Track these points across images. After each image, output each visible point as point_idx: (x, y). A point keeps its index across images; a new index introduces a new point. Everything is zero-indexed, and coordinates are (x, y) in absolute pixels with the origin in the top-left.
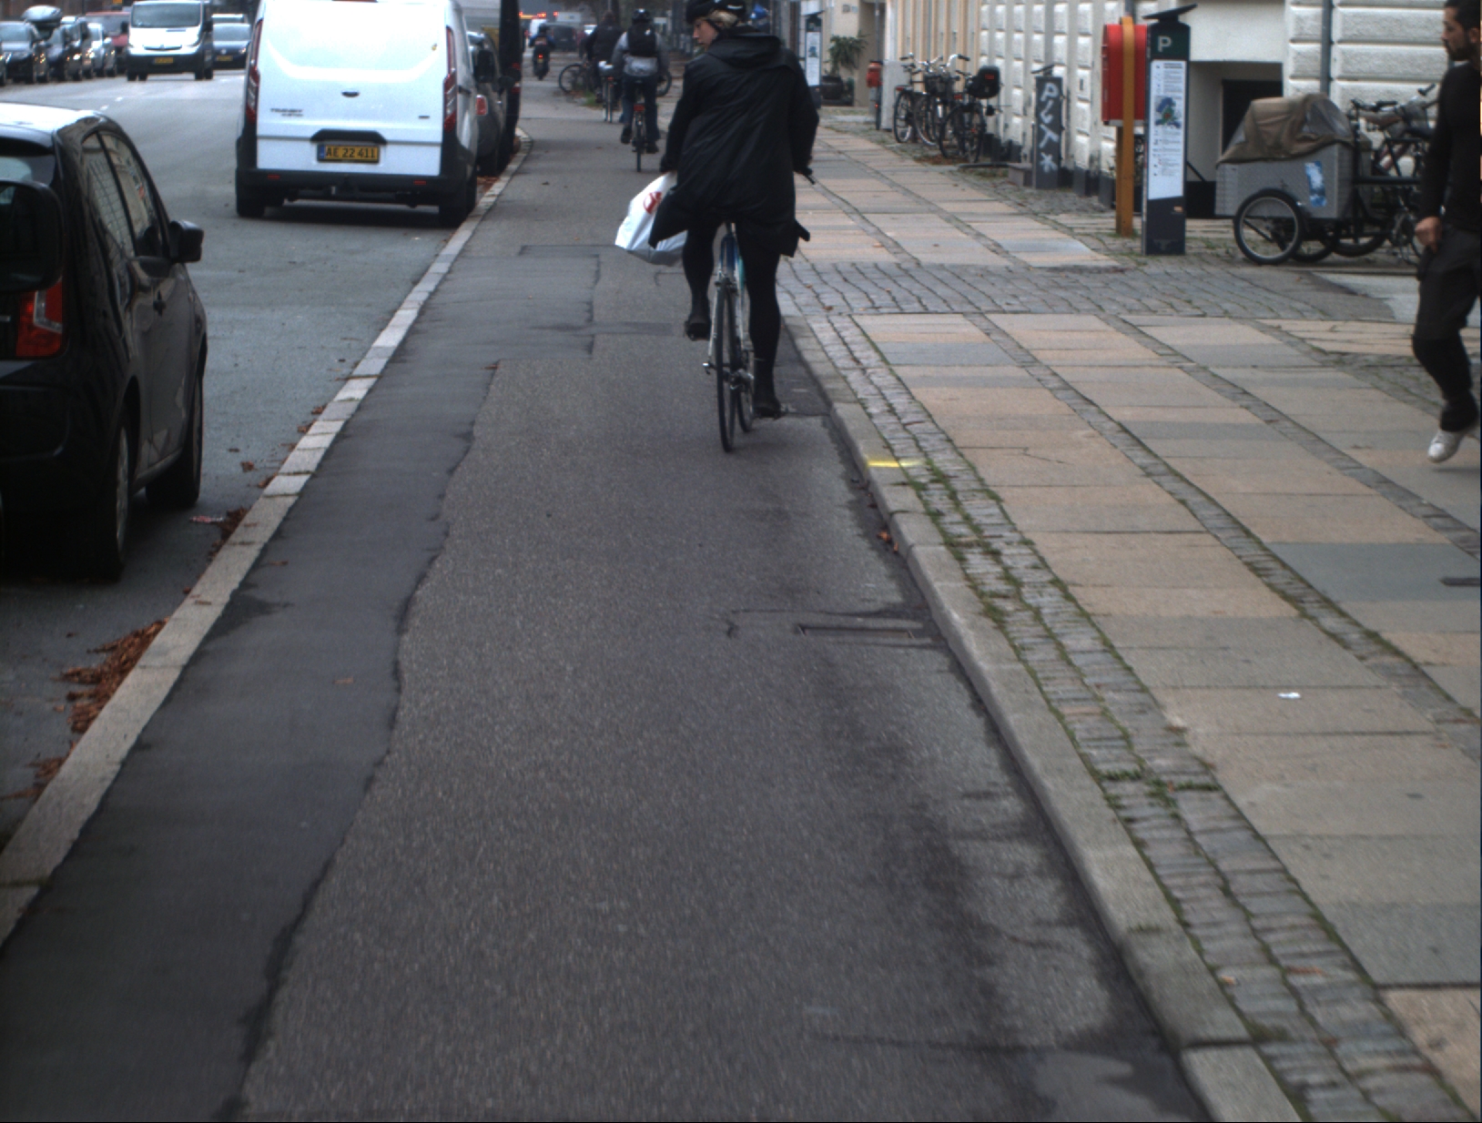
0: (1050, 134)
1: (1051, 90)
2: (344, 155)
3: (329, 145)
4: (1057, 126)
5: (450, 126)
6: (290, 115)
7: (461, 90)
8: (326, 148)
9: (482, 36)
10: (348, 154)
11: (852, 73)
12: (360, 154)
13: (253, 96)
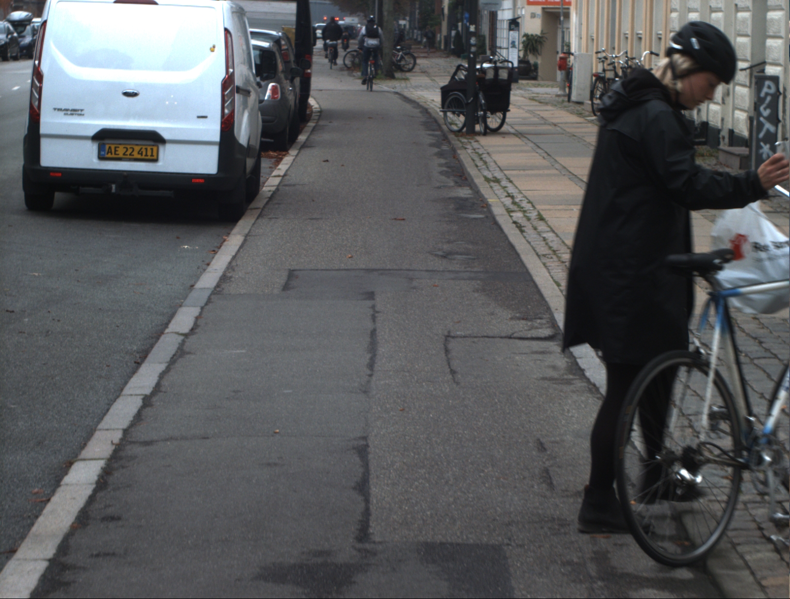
0: (768, 126)
1: (769, 87)
2: (124, 154)
3: (110, 144)
4: (774, 119)
5: (228, 124)
6: (72, 114)
7: (238, 90)
8: (107, 147)
9: (280, 34)
10: (128, 153)
11: (537, 58)
12: (140, 153)
13: (37, 96)
